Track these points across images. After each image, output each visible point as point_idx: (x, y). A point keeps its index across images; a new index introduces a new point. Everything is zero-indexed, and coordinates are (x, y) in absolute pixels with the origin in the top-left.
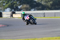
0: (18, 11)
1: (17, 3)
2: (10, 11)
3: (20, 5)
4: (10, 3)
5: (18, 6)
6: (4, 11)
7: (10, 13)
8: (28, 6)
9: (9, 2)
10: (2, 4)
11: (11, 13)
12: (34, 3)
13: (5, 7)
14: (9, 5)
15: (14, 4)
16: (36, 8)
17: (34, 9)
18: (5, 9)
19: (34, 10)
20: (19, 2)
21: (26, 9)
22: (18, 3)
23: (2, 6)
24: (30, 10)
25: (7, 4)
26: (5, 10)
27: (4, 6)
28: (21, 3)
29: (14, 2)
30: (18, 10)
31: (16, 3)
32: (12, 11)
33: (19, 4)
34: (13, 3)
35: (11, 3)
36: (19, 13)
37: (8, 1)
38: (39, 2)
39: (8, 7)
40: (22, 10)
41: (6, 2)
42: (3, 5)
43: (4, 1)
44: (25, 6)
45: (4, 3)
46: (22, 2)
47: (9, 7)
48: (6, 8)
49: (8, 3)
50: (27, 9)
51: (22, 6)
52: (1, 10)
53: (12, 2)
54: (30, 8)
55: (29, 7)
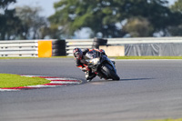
0: (114, 37)
1: (111, 14)
2: (92, 37)
3: (120, 19)
4: (89, 13)
5: (114, 23)
6: (72, 35)
7: (91, 43)
8: (145, 23)
9: (89, 10)
10: (65, 14)
11: (95, 43)
12: (162, 15)
13: (75, 24)
14: (88, 18)
15: (104, 15)
16: (170, 28)
17: (162, 33)
18: (74, 31)
19: (164, 36)
20: (117, 9)
21: (139, 31)
22: (114, 13)
23: (65, 20)
24: (151, 35)
25: (80, 14)
26: (76, 33)
27: (73, 21)
28: (125, 14)
29: (104, 11)
30: (116, 33)
31: (110, 12)
32: (96, 38)
33: (118, 15)
34: (99, 14)
35: (95, 13)
36: (118, 45)
37: (86, 7)
38: (179, 10)
39: (84, 26)
40: (128, 35)
41: (78, 10)
42: (69, 19)
43: (72, 7)
44: (136, 22)
45: (72, 13)
46: (127, 10)
47: (87, 24)
48: (80, 28)
49: (85, 12)
50: (142, 33)
51: (128, 22)
52: (64, 33)
53: (95, 10)
54: (152, 29)
55: (149, 26)
